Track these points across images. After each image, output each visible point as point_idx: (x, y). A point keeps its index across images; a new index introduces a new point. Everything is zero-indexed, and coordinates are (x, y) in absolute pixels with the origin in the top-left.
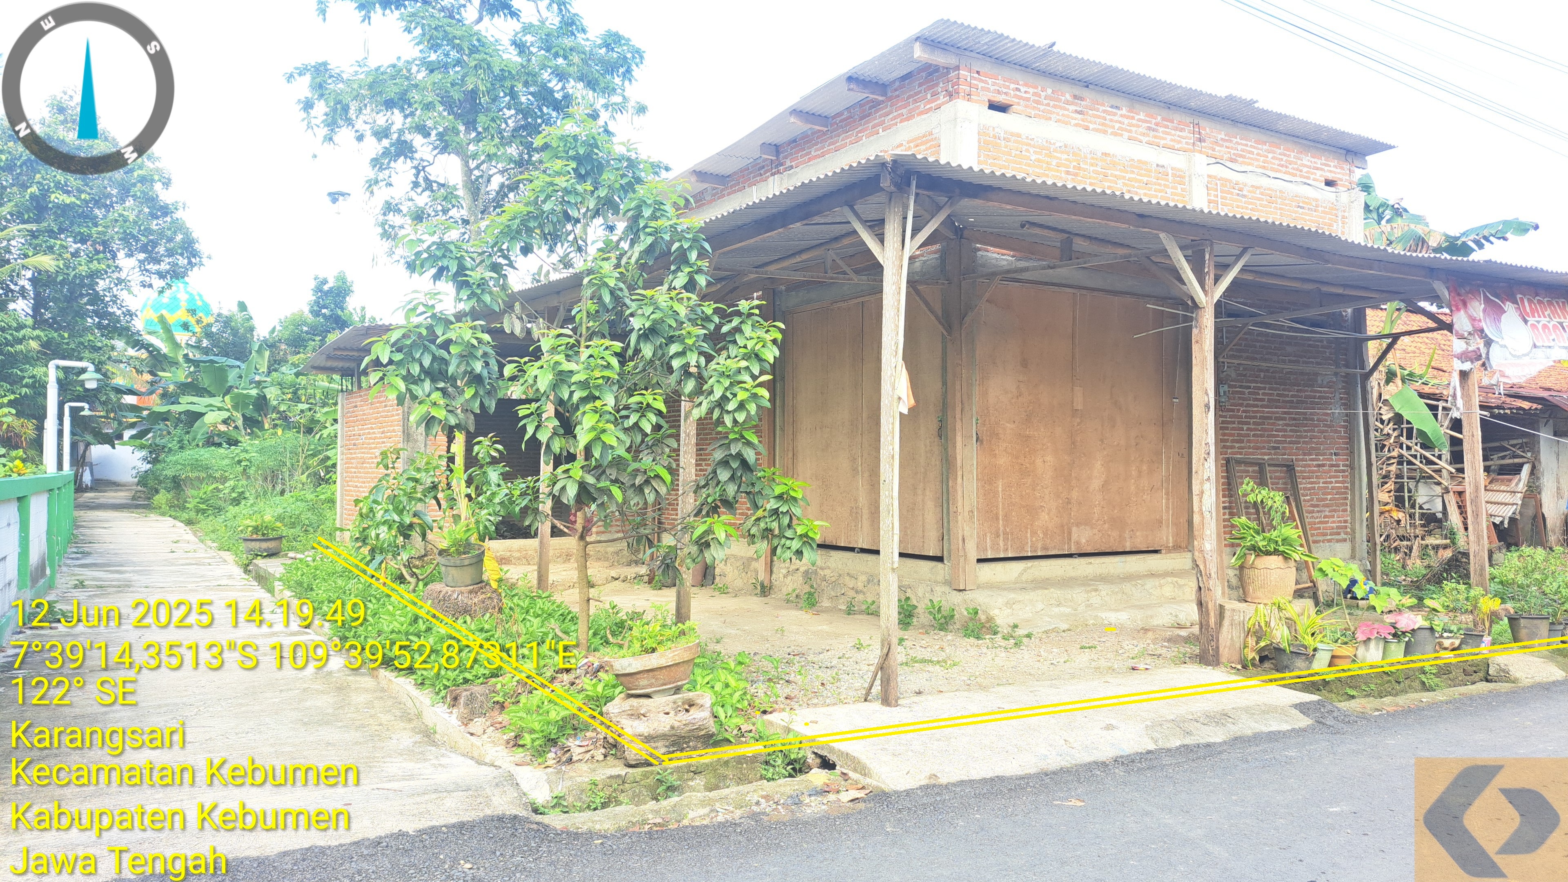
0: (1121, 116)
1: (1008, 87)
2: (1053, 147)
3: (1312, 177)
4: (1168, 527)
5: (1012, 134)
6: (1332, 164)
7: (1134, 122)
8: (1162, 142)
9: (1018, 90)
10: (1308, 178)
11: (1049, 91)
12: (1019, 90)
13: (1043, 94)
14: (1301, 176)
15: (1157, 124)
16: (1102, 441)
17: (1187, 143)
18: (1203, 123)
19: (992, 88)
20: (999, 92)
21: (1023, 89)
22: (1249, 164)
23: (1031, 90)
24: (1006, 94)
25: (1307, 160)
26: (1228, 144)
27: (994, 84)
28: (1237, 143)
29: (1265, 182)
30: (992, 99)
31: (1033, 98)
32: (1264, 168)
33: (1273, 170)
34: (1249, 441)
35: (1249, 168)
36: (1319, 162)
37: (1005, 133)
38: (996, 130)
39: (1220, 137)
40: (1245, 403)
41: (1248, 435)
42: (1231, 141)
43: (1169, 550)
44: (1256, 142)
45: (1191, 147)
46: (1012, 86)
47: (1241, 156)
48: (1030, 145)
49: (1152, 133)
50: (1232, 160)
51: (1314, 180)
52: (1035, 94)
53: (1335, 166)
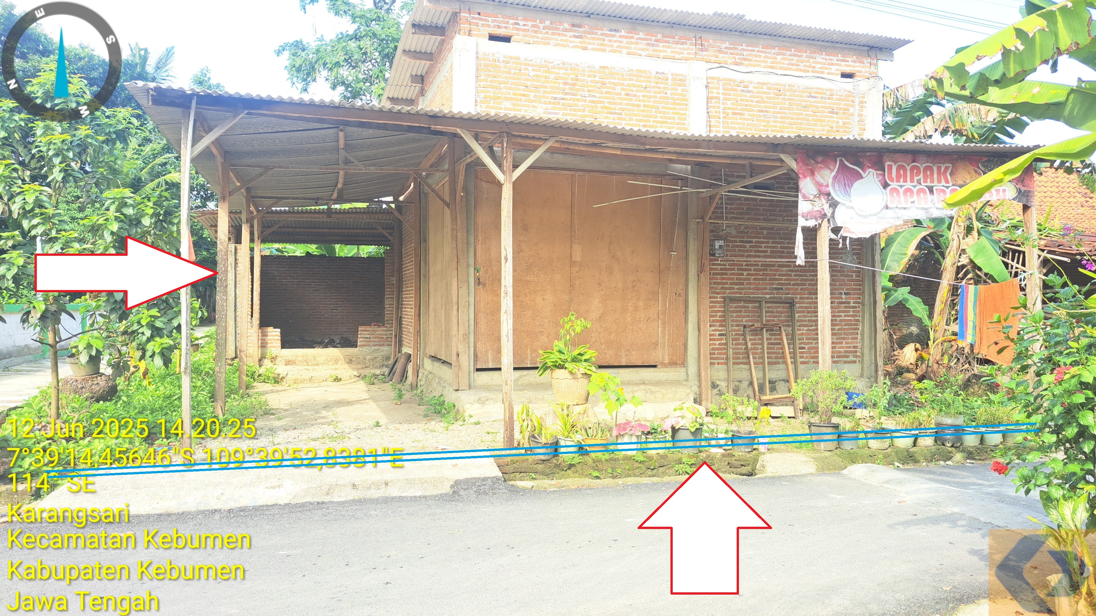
0: (620, 37)
1: (508, 23)
2: (550, 65)
3: (826, 71)
4: (664, 348)
5: (511, 58)
6: (850, 60)
7: (633, 40)
8: (662, 55)
9: (516, 24)
10: (823, 73)
11: (548, 23)
12: (518, 24)
13: (542, 26)
14: (813, 72)
15: (657, 41)
16: (600, 284)
17: (688, 53)
18: (704, 36)
19: (492, 24)
20: (499, 27)
21: (521, 23)
22: (755, 66)
23: (530, 23)
24: (506, 28)
25: (821, 58)
26: (732, 51)
27: (494, 21)
28: (742, 49)
29: (773, 79)
30: (492, 32)
31: (531, 29)
32: (772, 67)
33: (781, 68)
34: (750, 284)
35: (757, 69)
36: (835, 58)
37: (505, 57)
38: (496, 56)
39: (723, 46)
40: (746, 254)
41: (749, 279)
42: (736, 49)
43: (664, 365)
44: (763, 47)
45: (693, 56)
46: (511, 21)
47: (746, 59)
48: (528, 65)
49: (651, 48)
50: (736, 64)
51: (828, 74)
52: (533, 26)
53: (854, 61)
